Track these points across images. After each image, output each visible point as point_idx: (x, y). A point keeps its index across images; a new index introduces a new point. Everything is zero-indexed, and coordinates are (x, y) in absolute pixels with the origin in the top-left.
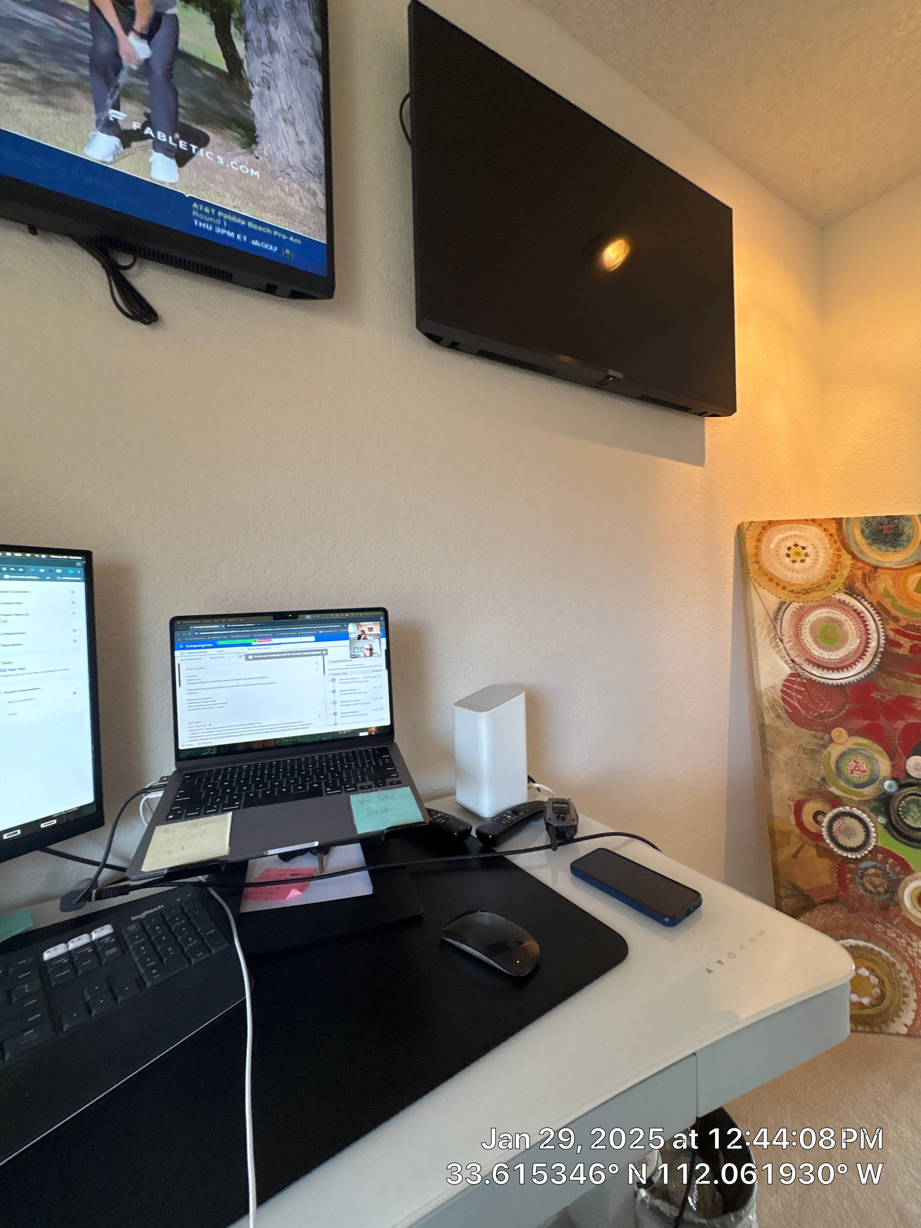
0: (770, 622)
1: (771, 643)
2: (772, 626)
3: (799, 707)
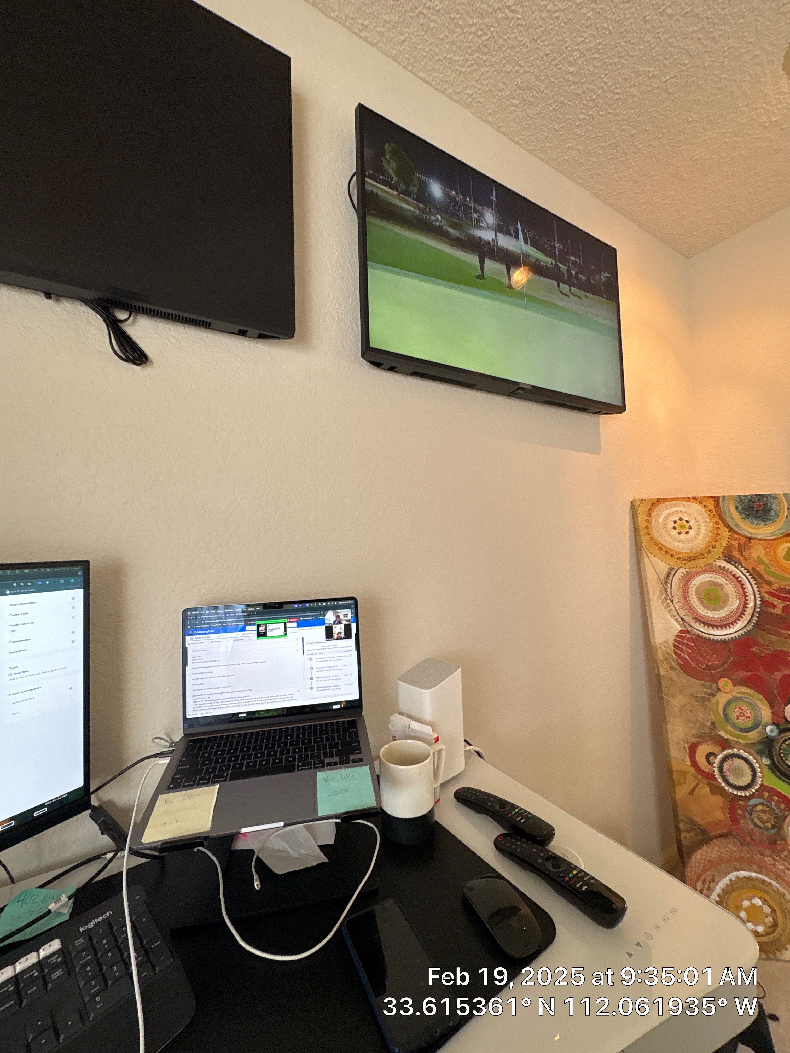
0: (661, 586)
1: (663, 603)
2: (663, 589)
3: (689, 660)
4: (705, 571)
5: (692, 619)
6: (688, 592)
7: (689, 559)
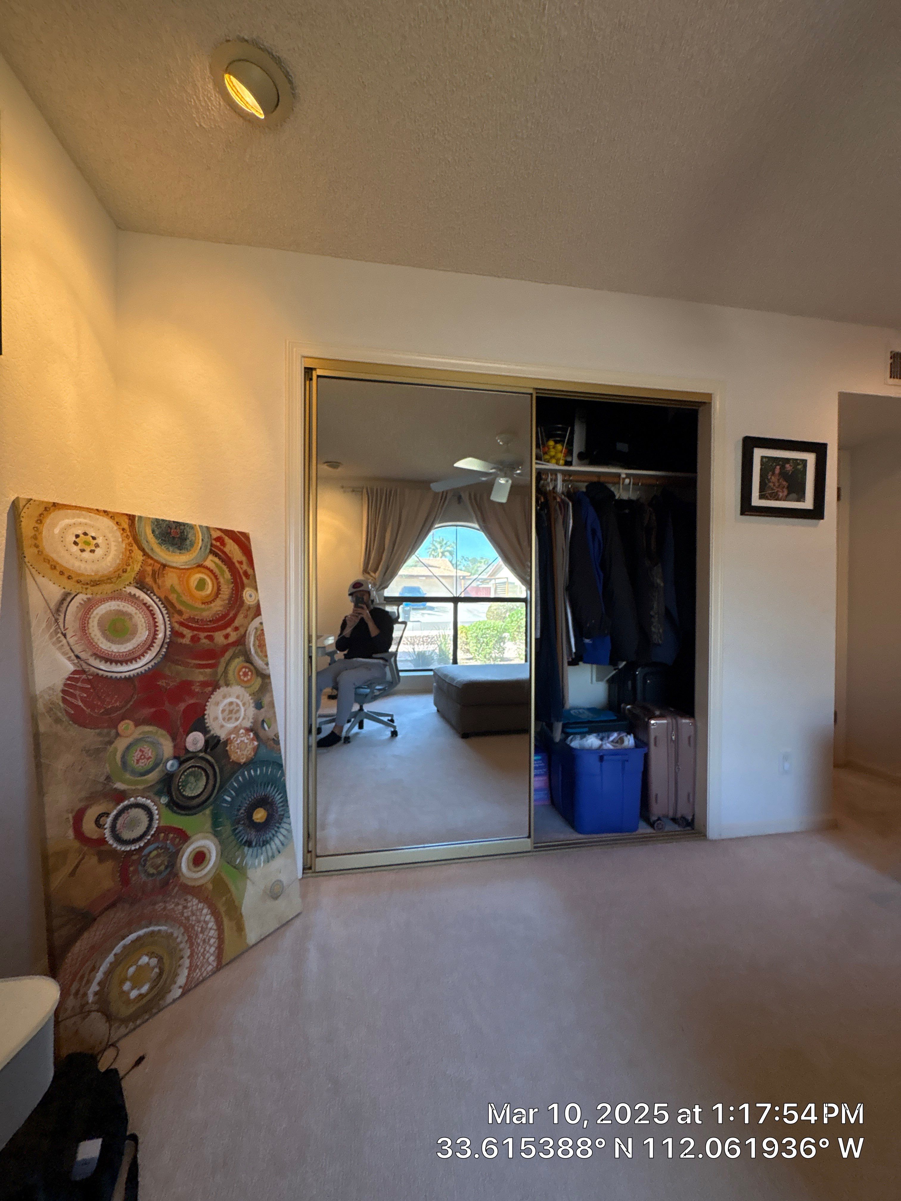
0: (51, 615)
1: (51, 638)
2: (53, 619)
3: (82, 706)
4: (112, 598)
5: (91, 656)
6: (88, 623)
7: (92, 583)
